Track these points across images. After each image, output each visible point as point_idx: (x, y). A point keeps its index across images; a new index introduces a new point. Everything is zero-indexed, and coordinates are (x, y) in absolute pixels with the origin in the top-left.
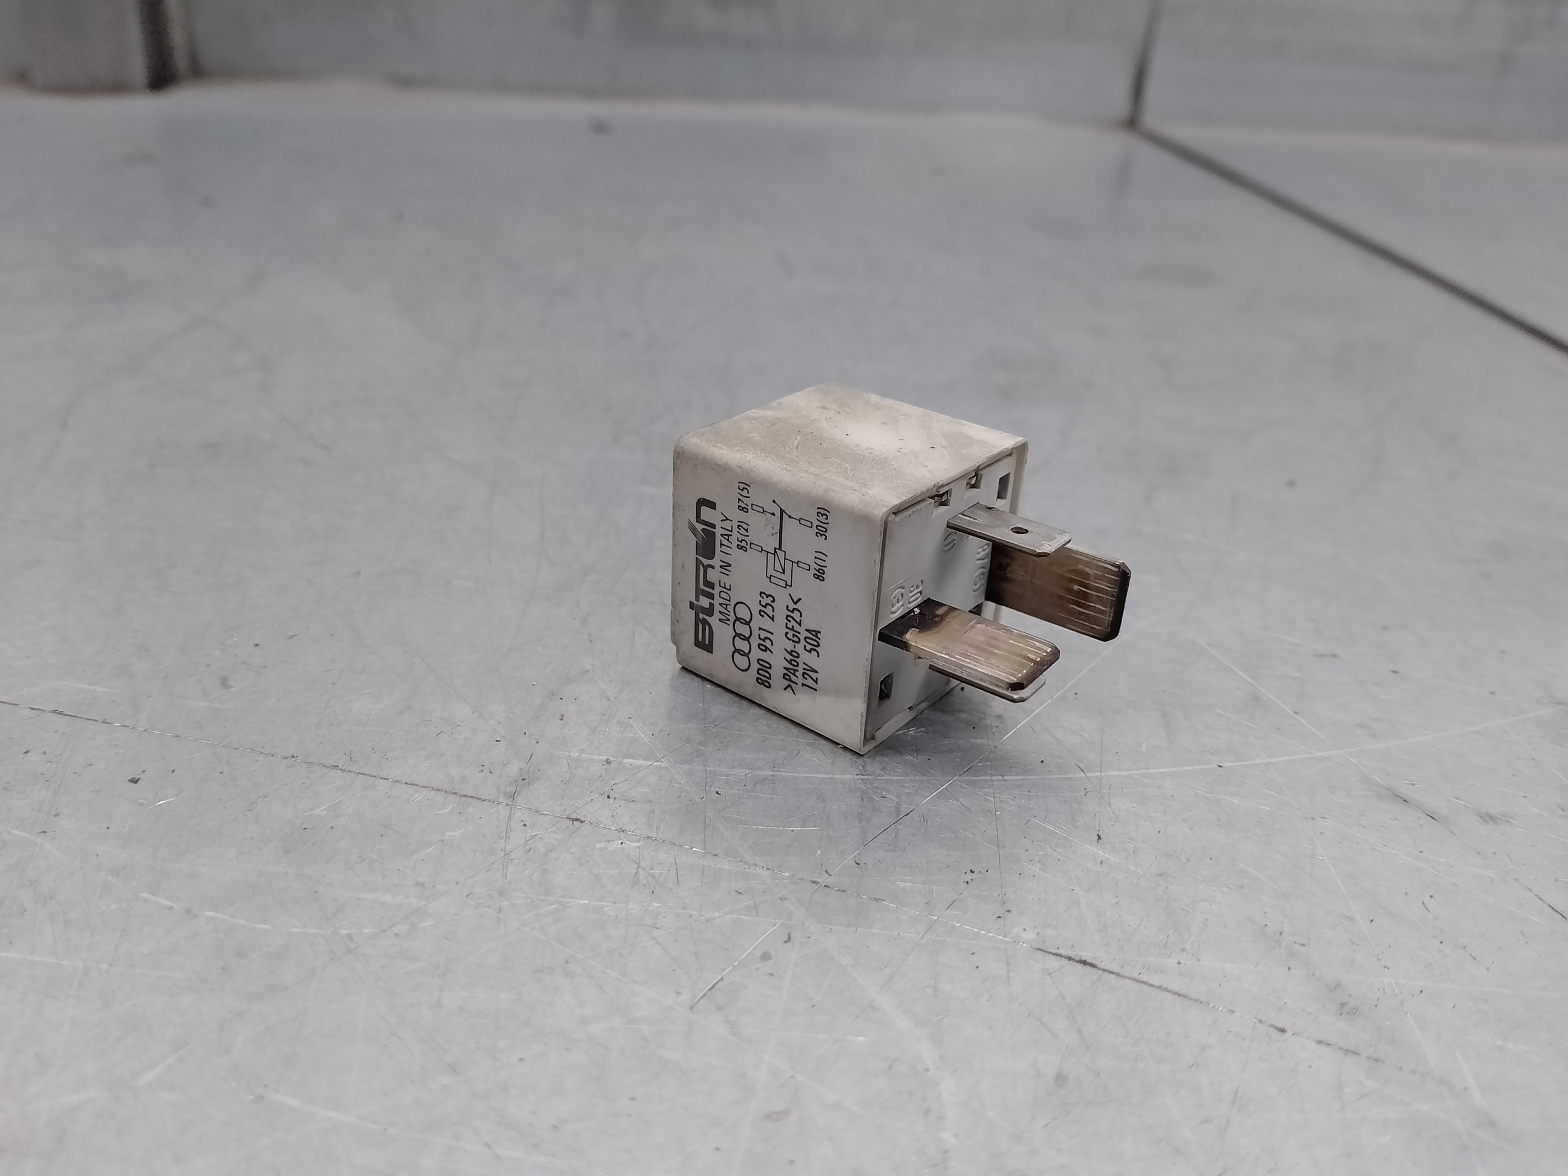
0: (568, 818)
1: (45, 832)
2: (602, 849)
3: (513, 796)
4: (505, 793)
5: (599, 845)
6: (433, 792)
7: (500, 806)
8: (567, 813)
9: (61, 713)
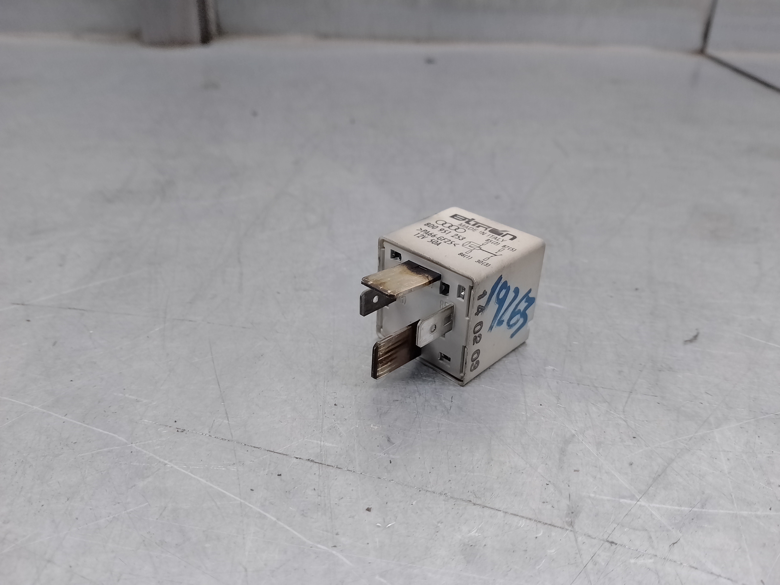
0: (608, 541)
1: (335, 546)
2: (635, 564)
3: (571, 524)
4: (567, 522)
5: (632, 561)
6: (528, 521)
7: (568, 531)
8: (605, 537)
9: (312, 461)
